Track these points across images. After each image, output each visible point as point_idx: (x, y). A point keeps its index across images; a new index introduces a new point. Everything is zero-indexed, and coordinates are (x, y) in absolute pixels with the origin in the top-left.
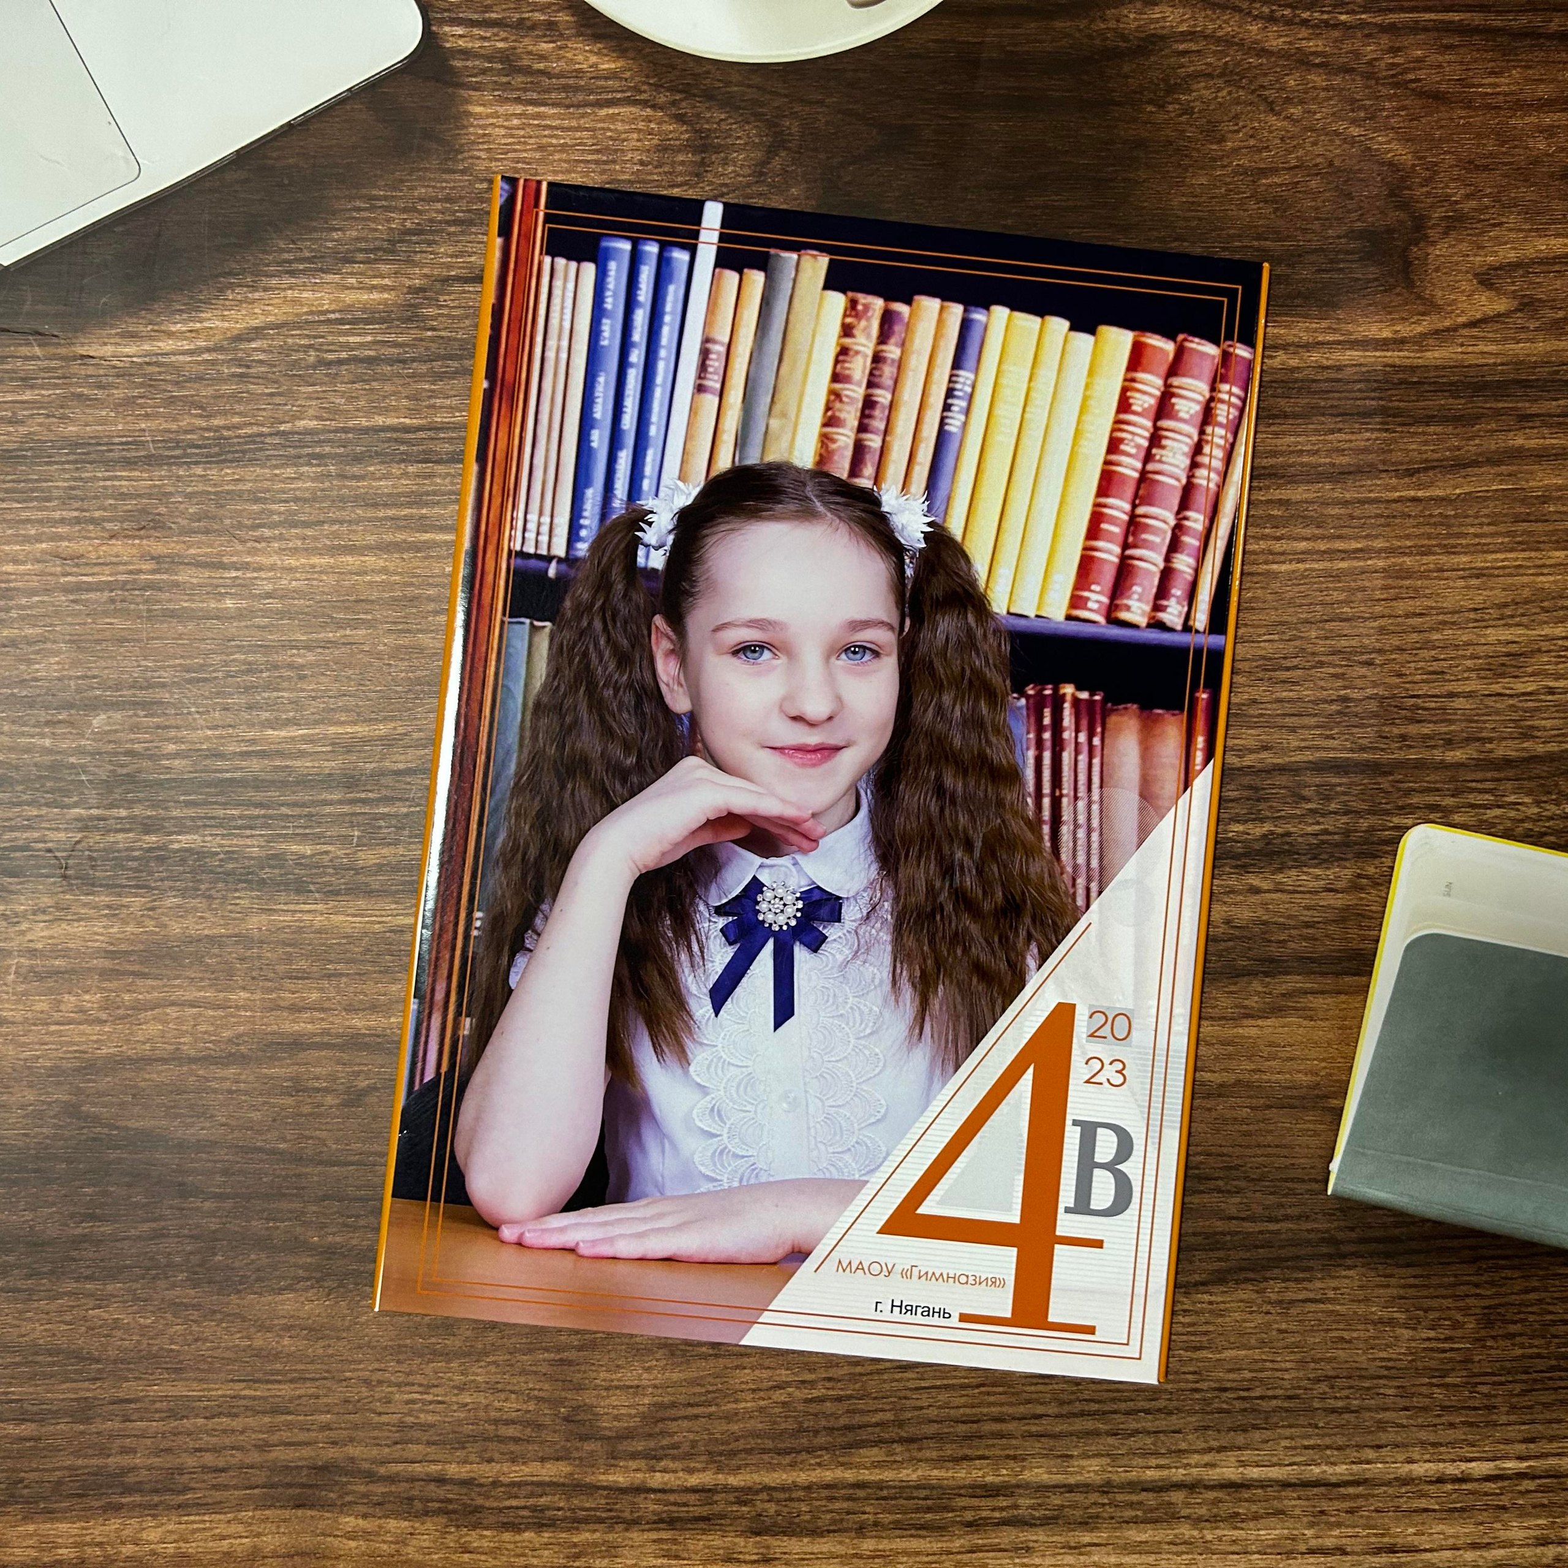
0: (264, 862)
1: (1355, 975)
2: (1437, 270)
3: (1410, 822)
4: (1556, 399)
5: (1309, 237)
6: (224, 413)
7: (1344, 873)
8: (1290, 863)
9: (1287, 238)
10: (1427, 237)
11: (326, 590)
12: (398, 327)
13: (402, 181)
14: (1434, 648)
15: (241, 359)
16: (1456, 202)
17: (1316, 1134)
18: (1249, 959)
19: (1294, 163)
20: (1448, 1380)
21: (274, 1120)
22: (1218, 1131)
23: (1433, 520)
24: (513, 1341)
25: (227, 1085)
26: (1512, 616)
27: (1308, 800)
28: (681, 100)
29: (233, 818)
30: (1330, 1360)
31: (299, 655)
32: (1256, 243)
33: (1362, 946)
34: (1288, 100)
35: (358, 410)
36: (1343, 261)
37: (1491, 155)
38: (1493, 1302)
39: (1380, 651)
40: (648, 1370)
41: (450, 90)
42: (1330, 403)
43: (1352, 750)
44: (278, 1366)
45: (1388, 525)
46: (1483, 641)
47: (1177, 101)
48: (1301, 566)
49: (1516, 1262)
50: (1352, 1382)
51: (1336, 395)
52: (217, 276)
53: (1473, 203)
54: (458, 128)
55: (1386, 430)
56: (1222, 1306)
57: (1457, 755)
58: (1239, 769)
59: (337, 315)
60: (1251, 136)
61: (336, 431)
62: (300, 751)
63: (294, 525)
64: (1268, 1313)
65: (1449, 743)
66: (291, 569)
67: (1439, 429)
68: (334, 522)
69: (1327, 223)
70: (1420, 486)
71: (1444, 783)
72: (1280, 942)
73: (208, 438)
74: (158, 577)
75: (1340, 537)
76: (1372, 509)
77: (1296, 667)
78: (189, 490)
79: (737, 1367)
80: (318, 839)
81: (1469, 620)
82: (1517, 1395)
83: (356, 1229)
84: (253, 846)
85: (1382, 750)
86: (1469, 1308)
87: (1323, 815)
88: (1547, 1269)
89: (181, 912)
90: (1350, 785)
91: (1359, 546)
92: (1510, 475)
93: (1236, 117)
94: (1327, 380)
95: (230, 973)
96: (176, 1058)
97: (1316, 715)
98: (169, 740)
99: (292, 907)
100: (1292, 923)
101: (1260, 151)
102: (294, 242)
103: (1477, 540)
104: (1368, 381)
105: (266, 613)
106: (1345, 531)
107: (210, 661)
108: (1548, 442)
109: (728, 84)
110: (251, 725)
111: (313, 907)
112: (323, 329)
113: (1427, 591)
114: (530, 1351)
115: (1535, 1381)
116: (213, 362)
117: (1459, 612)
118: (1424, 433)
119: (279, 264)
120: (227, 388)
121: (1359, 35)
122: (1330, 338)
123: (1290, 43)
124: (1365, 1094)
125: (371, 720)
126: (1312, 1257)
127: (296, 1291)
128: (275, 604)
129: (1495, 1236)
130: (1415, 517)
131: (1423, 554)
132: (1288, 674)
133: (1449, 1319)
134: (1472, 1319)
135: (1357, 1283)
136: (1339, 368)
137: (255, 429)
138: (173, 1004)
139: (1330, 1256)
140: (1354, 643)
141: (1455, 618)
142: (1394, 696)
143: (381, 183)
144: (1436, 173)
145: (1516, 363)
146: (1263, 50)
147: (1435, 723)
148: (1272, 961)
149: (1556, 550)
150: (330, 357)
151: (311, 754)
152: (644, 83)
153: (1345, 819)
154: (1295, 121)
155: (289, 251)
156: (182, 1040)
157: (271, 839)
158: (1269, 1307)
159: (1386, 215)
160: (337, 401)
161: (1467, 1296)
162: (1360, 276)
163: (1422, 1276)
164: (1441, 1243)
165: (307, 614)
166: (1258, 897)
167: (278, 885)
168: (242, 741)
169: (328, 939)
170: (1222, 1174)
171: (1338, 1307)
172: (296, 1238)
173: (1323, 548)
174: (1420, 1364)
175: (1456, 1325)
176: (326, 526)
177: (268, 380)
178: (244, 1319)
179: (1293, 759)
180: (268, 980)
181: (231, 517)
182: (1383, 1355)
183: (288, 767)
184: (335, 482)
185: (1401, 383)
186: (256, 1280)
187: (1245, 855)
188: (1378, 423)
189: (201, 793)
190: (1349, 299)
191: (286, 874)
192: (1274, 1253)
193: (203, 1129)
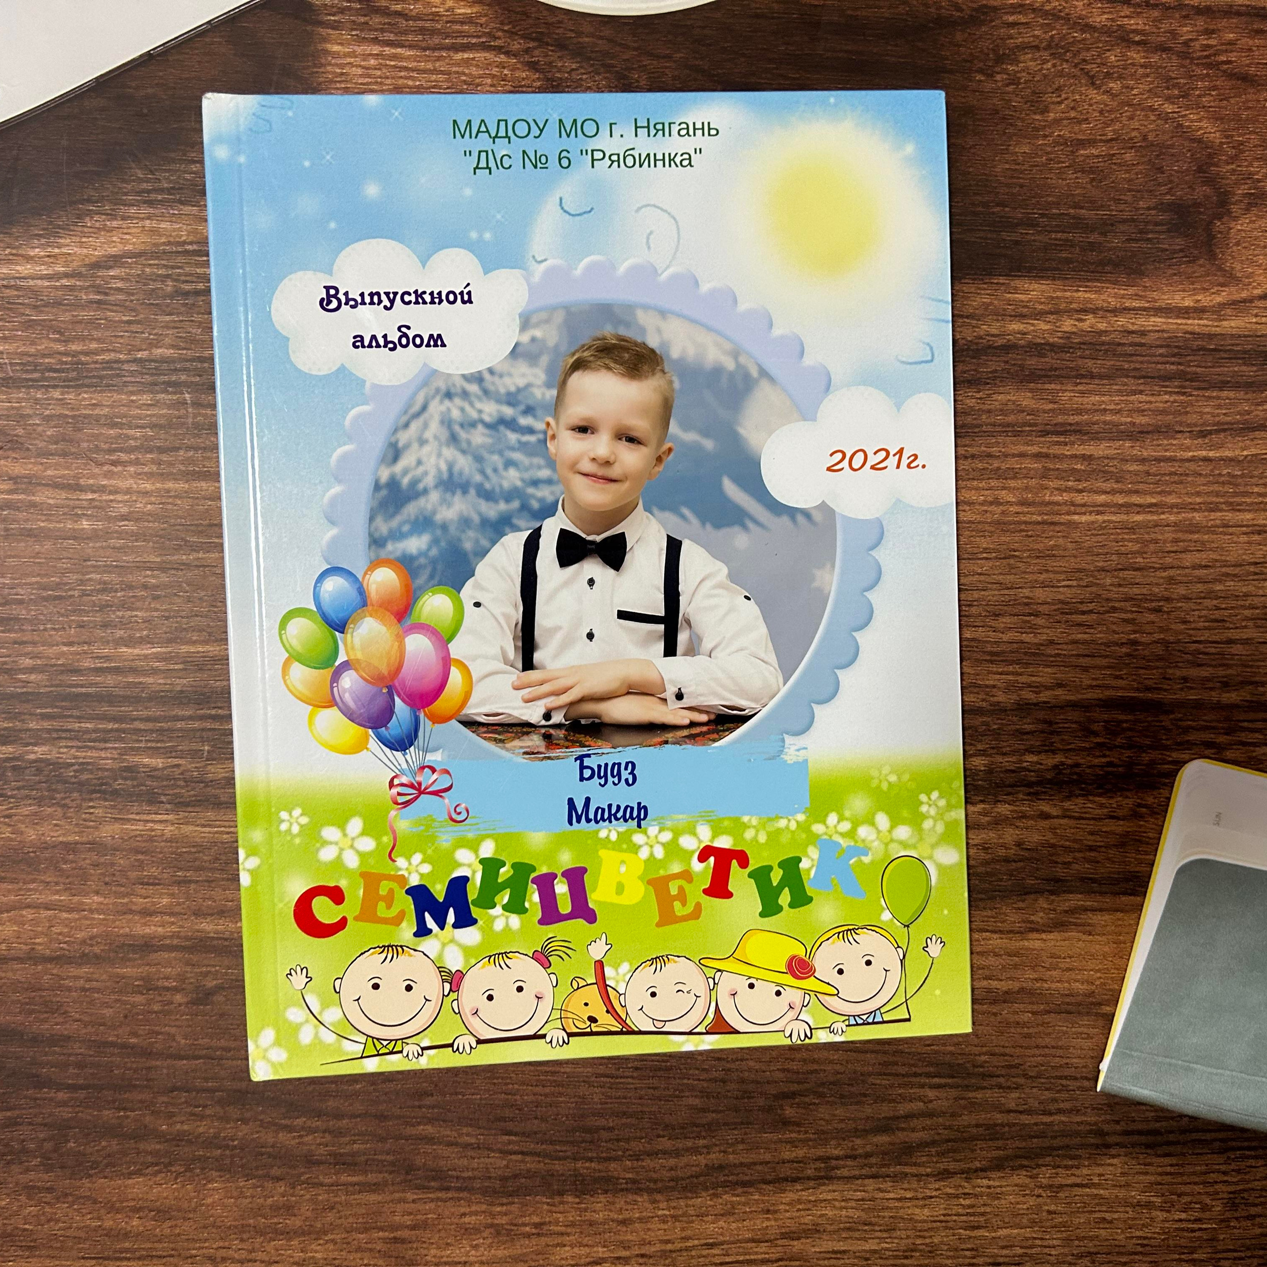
0: (115, 774)
1: (1131, 895)
2: (1238, 244)
3: (1187, 757)
5: (1122, 207)
6: (82, 339)
7: (1125, 802)
8: (1078, 792)
9: (1101, 207)
10: (1229, 212)
11: (180, 513)
14: (1217, 598)
15: (99, 286)
16: (1259, 181)
17: (1089, 1037)
18: (1036, 878)
19: (1110, 135)
20: (1195, 1256)
21: (126, 1017)
22: (1002, 1033)
23: (1223, 479)
24: (351, 1220)
25: (81, 983)
27: (1096, 734)
28: (535, 48)
29: (87, 731)
30: (1091, 1239)
31: (153, 576)
32: (1072, 211)
33: (1137, 869)
34: (1108, 75)
36: (1152, 232)
38: (1239, 1188)
39: (1167, 600)
40: (476, 1247)
41: (309, 28)
42: (1133, 366)
43: (1138, 690)
44: (127, 1245)
45: (1181, 483)
46: (1261, 592)
47: (1005, 71)
48: (1100, 518)
49: (1260, 1152)
50: (1111, 1258)
51: (1140, 359)
52: (75, 203)
54: (315, 66)
55: (1184, 394)
56: (998, 1190)
57: (1231, 697)
58: (1035, 705)
59: (195, 247)
60: (1072, 108)
61: (193, 360)
62: (153, 669)
63: (149, 450)
64: (1039, 1196)
65: (1226, 685)
66: (146, 493)
67: (1232, 394)
68: (189, 448)
69: (1139, 195)
70: (1211, 447)
71: (1219, 721)
72: (1065, 863)
73: (66, 363)
74: (15, 497)
75: (1137, 492)
76: (1166, 467)
77: (1091, 612)
78: (47, 412)
79: (558, 1245)
80: (169, 752)
81: (1249, 573)
83: (202, 1117)
84: (107, 759)
86: (1218, 1193)
87: (1110, 749)
89: (37, 819)
90: (1136, 721)
91: (1154, 501)
93: (1059, 89)
94: (1131, 344)
95: (85, 878)
96: (32, 958)
97: (1107, 657)
98: (26, 655)
99: (145, 817)
100: (1076, 846)
101: (1080, 122)
102: (152, 172)
103: (1261, 499)
104: (1168, 346)
105: (120, 535)
106: (1141, 487)
107: (65, 580)
109: (579, 34)
110: (105, 642)
111: (165, 817)
112: (181, 259)
113: (1213, 545)
114: (366, 1230)
116: (71, 288)
117: (1241, 565)
118: (1218, 398)
119: (140, 193)
120: (85, 314)
121: (1177, 16)
122: (1137, 304)
123: (1112, 20)
124: (1135, 1002)
126: (1082, 1146)
127: (145, 1175)
128: (131, 526)
129: (1243, 1130)
131: (1212, 510)
132: (1084, 618)
133: (1200, 1203)
134: (1219, 1202)
135: (1119, 1171)
136: (1143, 333)
137: (112, 356)
138: (29, 906)
139: (1097, 1146)
140: (1145, 591)
141: (1237, 571)
142: (1178, 642)
144: (1241, 152)
146: (1087, 25)
147: (1215, 666)
148: (1057, 880)
150: (187, 287)
151: (164, 671)
152: (499, 30)
153: (1128, 753)
154: (1114, 96)
155: (148, 181)
156: (37, 941)
157: (124, 752)
158: (1040, 1191)
159: (1194, 189)
160: (194, 331)
161: (1216, 1182)
162: (1166, 246)
163: (1177, 1165)
164: (1194, 1136)
165: (161, 537)
166: (1047, 822)
167: (131, 795)
168: (97, 657)
169: (177, 848)
170: (1003, 1072)
171: (1102, 1192)
172: (146, 1127)
173: (1121, 502)
174: (1171, 1242)
175: (1205, 1208)
176: (181, 453)
177: (126, 307)
178: (95, 1202)
179: (1085, 696)
180: (122, 886)
181: (88, 441)
182: (1138, 1233)
183: (140, 683)
184: (190, 410)
185: (1199, 350)
186: (107, 1166)
187: (1039, 783)
188: (1176, 387)
189: (57, 707)
190: (1156, 268)
191: (138, 786)
192: (1047, 1143)
193: (57, 1024)
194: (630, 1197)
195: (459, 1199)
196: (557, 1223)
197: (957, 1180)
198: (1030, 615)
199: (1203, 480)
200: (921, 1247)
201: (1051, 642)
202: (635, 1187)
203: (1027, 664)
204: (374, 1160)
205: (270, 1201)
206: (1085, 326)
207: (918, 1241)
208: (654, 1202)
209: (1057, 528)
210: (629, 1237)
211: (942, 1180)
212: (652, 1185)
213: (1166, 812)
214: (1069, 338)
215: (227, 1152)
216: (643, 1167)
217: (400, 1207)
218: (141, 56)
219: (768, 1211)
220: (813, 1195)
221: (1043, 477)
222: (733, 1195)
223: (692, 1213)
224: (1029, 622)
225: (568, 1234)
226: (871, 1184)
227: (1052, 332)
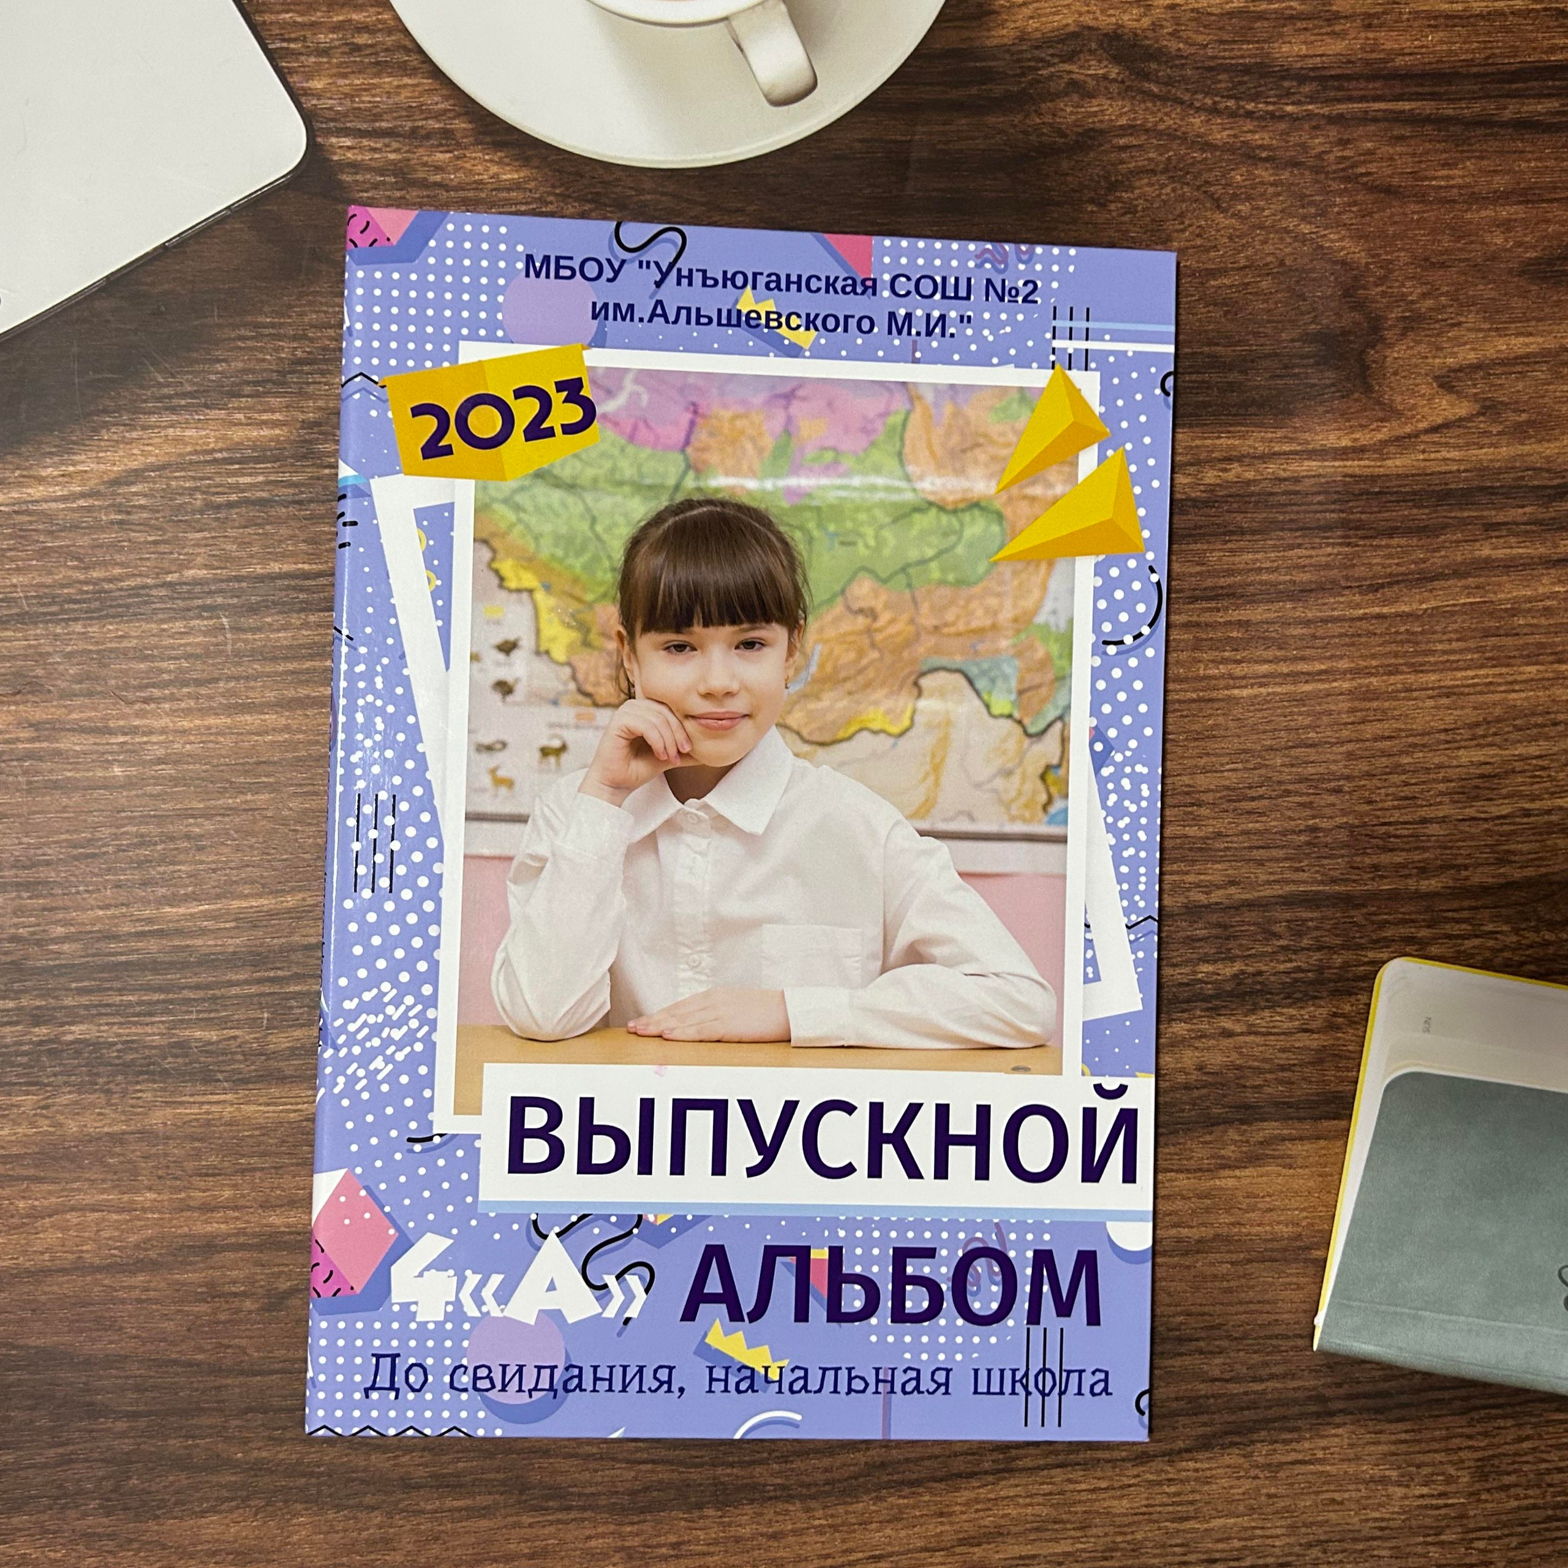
0: (165, 1051)
1: (1334, 1119)
2: (1395, 373)
3: (1385, 956)
4: (1523, 507)
5: (1262, 341)
6: (104, 564)
7: (1319, 1012)
8: (1263, 1004)
9: (1239, 343)
10: (1382, 339)
11: (223, 752)
12: (292, 465)
13: (290, 307)
14: (1405, 772)
15: (120, 504)
16: (1412, 302)
17: (1299, 1287)
18: (1224, 1106)
19: (1243, 263)
20: (1443, 1537)
21: (189, 1330)
22: (1198, 1289)
23: (1399, 638)
24: (459, 1552)
25: (136, 1294)
26: (1484, 736)
27: (1279, 937)
28: (591, 210)
29: (130, 1004)
30: (1321, 1524)
31: (197, 825)
32: (1206, 349)
33: (1340, 1088)
34: (1235, 197)
35: (252, 556)
36: (1298, 366)
37: (1447, 251)
38: (1486, 1454)
39: (1348, 778)
41: (340, 207)
42: (1288, 517)
43: (1322, 882)
45: (1353, 644)
46: (1455, 763)
47: (1119, 199)
48: (1262, 690)
49: (1509, 1410)
50: (1346, 1545)
51: (1295, 508)
52: (89, 414)
53: (1429, 303)
55: (1348, 545)
56: (1208, 1473)
57: (1432, 884)
58: (1207, 907)
59: (225, 455)
60: (1199, 235)
61: (229, 580)
62: (201, 929)
63: (185, 683)
64: (1256, 1477)
65: (1423, 871)
66: (184, 732)
67: (1403, 541)
68: (229, 678)
69: (1280, 326)
70: (1385, 602)
71: (1420, 913)
72: (1256, 1087)
73: (87, 592)
74: (37, 745)
75: (1303, 659)
76: (1335, 629)
77: (1261, 797)
78: (69, 649)
80: (224, 1023)
81: (1439, 742)
82: (1515, 1548)
83: (282, 1441)
84: (154, 1034)
85: (1354, 881)
86: (1462, 1461)
87: (1295, 952)
88: (1541, 1415)
89: (77, 1109)
90: (1323, 918)
91: (1323, 667)
92: (1477, 587)
93: (1182, 215)
94: (1285, 493)
95: (135, 1173)
96: (80, 1268)
97: (1284, 847)
98: (57, 922)
99: (200, 1099)
100: (1267, 1066)
101: (1208, 250)
102: (173, 376)
103: (1446, 657)
104: (1326, 492)
105: (157, 780)
106: (1308, 652)
107: (98, 835)
108: (1515, 551)
109: (640, 191)
110: (145, 902)
111: (222, 1097)
112: (210, 470)
113: (1396, 713)
115: (1532, 1533)
116: (89, 509)
117: (1429, 734)
119: (159, 399)
120: (105, 537)
121: (1307, 127)
122: (1286, 448)
123: (1235, 136)
124: (1349, 1244)
125: (277, 891)
126: (1301, 1416)
127: (220, 1512)
128: (168, 770)
129: (1486, 1385)
130: (1381, 635)
131: (1390, 673)
132: (1254, 804)
133: (1443, 1474)
134: (1465, 1472)
135: (1346, 1441)
136: (1297, 480)
137: (139, 581)
138: (73, 1209)
139: (1318, 1415)
140: (1321, 770)
141: (1426, 740)
142: (1365, 825)
143: (266, 309)
144: (1391, 271)
145: (1480, 470)
146: (1207, 144)
147: (1409, 850)
148: (1247, 1107)
149: (1528, 664)
150: (219, 499)
151: (212, 931)
152: (549, 194)
153: (1317, 956)
154: (1243, 219)
155: (168, 385)
156: (85, 1248)
157: (174, 1025)
158: (1257, 1471)
159: (1341, 317)
160: (228, 547)
161: (1460, 1449)
162: (1316, 381)
163: (1413, 1431)
164: (1431, 1395)
165: (203, 779)
166: (1231, 1040)
167: (184, 1074)
168: (138, 920)
169: (239, 1131)
170: (1203, 1334)
171: (1328, 1468)
172: (218, 1456)
173: (1285, 670)
174: (1414, 1523)
175: (1450, 1480)
176: (221, 684)
177: (151, 527)
178: (164, 1547)
179: (1262, 894)
180: (176, 1179)
181: (116, 678)
182: (1376, 1515)
183: (188, 946)
184: (229, 636)
185: (1361, 494)
186: (176, 1504)
187: (1216, 997)
188: (1339, 537)
189: (94, 980)
190: (1305, 406)
191: (191, 1063)
192: (1261, 1414)
193: (111, 1343)
194: (780, 1506)
195: (583, 1520)
196: (697, 1541)
197: (1158, 1464)
198: (1193, 805)
199: (1374, 640)
200: (1122, 1545)
201: (1219, 835)
202: (785, 1494)
203: (1194, 862)
204: (481, 1480)
205: (365, 1534)
206: (1230, 476)
207: (1119, 1539)
208: (808, 1510)
209: (1216, 705)
210: (782, 1553)
211: (1142, 1464)
212: (804, 1491)
213: (1367, 1020)
214: (1212, 491)
215: (314, 1481)
216: (793, 1470)
217: (515, 1533)
218: (155, 249)
219: (941, 1515)
220: (992, 1491)
221: (1195, 649)
222: (900, 1497)
223: (854, 1521)
224: (1191, 813)
225: (711, 1554)
226: (1059, 1475)
227: (1192, 486)
